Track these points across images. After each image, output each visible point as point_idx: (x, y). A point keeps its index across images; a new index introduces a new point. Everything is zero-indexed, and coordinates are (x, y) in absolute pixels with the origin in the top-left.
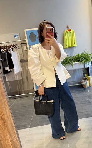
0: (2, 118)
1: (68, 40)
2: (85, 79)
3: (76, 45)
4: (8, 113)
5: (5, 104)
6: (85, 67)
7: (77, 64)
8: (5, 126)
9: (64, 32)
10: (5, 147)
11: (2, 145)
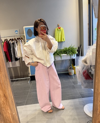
0: (4, 95)
1: (58, 36)
2: (71, 69)
3: (64, 40)
4: (10, 91)
5: (7, 84)
6: (72, 59)
7: (65, 56)
8: (7, 102)
9: (55, 29)
10: (6, 119)
11: (4, 117)
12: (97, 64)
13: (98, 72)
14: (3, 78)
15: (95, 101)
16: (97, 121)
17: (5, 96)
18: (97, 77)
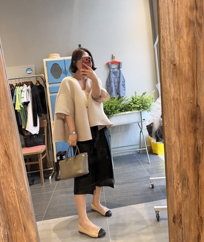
0: (6, 152)
4: (15, 145)
5: (11, 131)
8: (9, 165)
10: (7, 201)
11: (3, 197)
12: (164, 94)
13: (166, 107)
14: (4, 119)
15: (168, 161)
16: (175, 203)
17: (7, 154)
18: (165, 116)
